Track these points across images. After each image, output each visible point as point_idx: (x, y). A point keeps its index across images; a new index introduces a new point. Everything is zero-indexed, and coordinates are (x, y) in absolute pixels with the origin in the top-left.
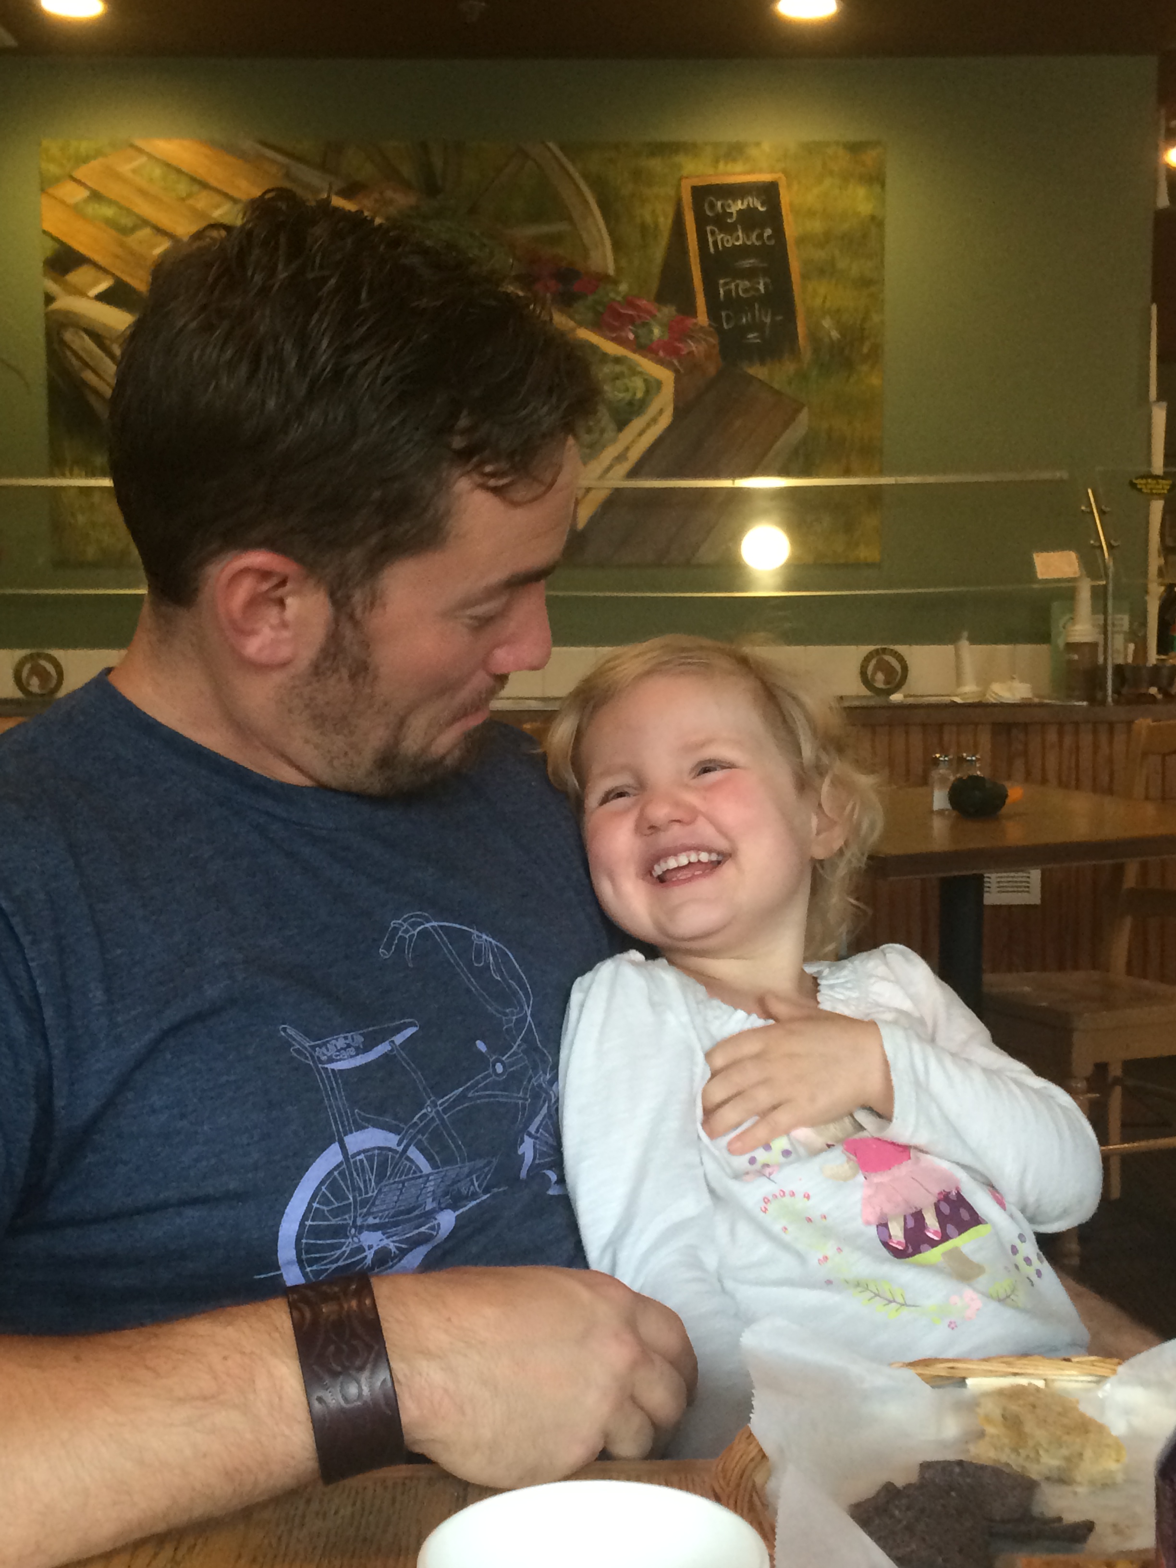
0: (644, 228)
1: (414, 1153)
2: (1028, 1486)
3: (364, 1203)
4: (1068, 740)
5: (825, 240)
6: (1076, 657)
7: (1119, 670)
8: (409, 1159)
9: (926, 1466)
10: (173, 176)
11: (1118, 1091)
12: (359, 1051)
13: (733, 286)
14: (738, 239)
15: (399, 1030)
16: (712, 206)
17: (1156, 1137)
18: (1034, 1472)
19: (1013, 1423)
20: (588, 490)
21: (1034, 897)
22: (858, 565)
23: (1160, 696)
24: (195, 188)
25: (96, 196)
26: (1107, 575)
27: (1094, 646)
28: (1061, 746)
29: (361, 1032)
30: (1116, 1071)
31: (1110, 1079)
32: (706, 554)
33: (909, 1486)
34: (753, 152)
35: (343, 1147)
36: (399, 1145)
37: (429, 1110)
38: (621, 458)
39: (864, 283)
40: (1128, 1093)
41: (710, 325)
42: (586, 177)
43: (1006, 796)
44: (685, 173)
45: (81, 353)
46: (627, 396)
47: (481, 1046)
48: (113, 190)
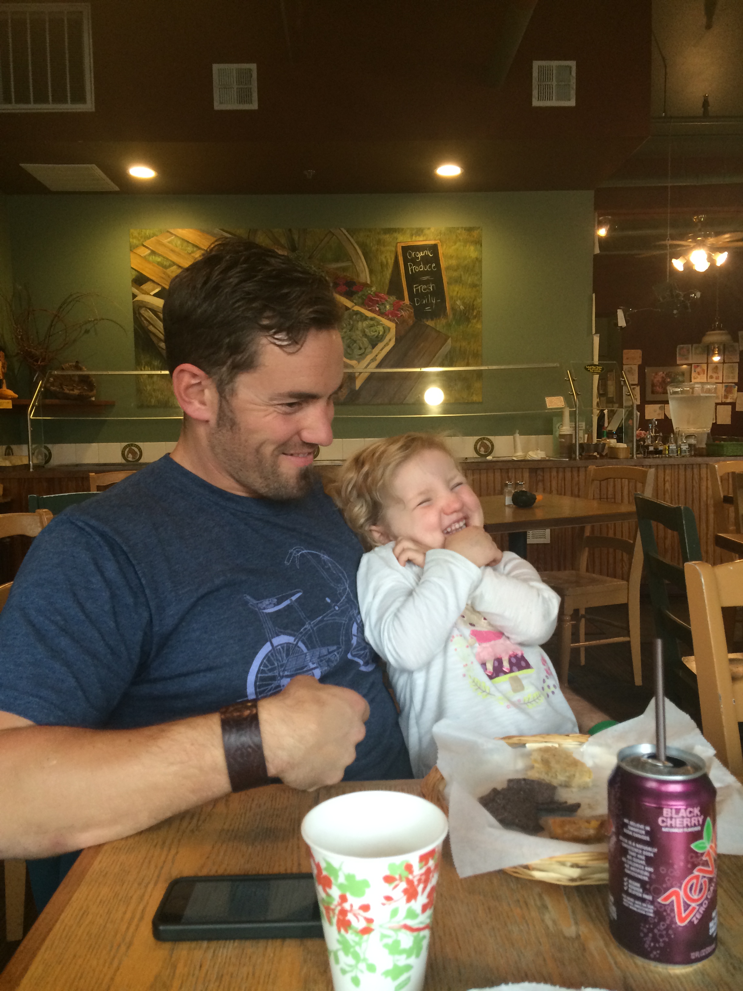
0: (382, 265)
1: (301, 644)
2: (552, 788)
3: (282, 666)
4: (561, 475)
5: (457, 268)
6: (563, 440)
7: (581, 445)
8: (299, 647)
9: (510, 781)
10: (185, 244)
11: (583, 621)
12: (275, 605)
13: (419, 287)
14: (421, 268)
15: (293, 595)
16: (410, 255)
17: (600, 639)
18: (555, 782)
19: (546, 762)
20: (360, 373)
21: (547, 540)
22: (473, 403)
23: (598, 456)
24: (195, 249)
25: (153, 253)
26: (576, 406)
27: (571, 435)
28: (557, 477)
29: (276, 597)
30: (582, 612)
31: (580, 615)
32: (410, 399)
33: (503, 789)
34: (427, 232)
35: (272, 644)
36: (294, 641)
37: (308, 626)
38: (373, 360)
39: (474, 286)
40: (587, 620)
41: (410, 304)
42: (358, 243)
43: (536, 499)
44: (399, 240)
45: (147, 318)
46: (376, 334)
47: (328, 600)
48: (160, 250)
